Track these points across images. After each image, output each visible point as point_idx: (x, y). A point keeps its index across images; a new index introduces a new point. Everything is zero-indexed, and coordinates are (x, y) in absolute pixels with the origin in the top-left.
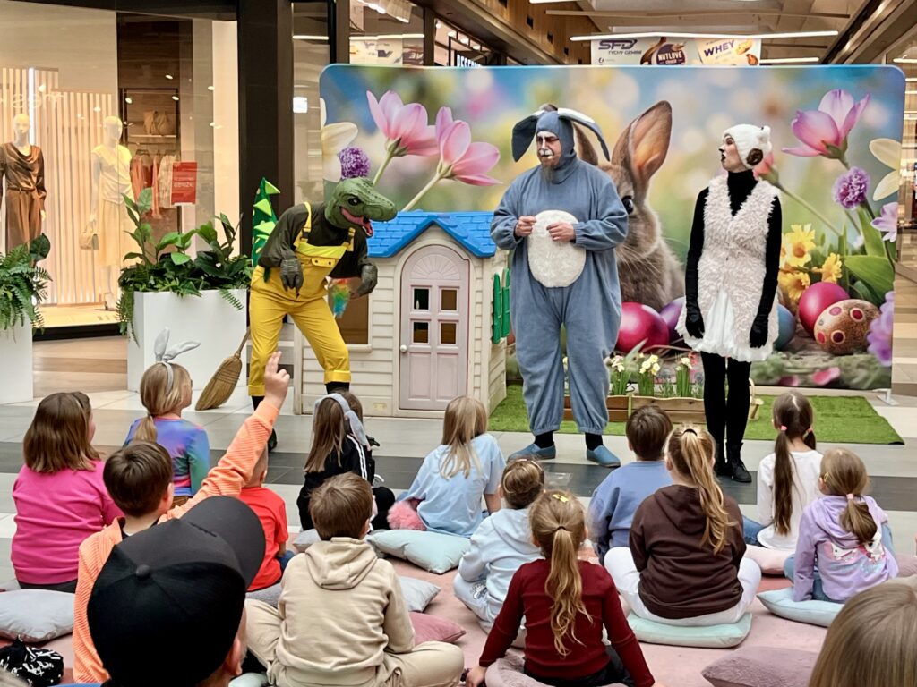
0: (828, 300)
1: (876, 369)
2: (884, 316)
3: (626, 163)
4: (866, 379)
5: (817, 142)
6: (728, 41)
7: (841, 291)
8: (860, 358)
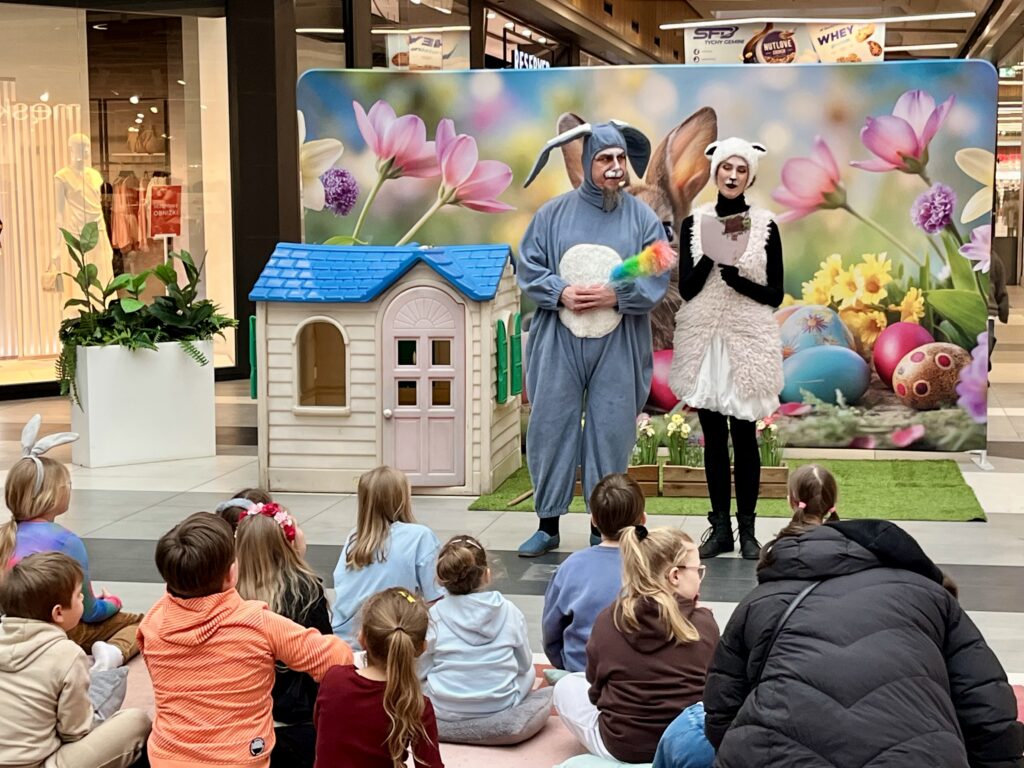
0: (908, 345)
1: (967, 426)
2: (976, 362)
3: (664, 182)
4: (956, 439)
5: (891, 152)
6: (845, 27)
7: (924, 333)
8: (947, 413)
